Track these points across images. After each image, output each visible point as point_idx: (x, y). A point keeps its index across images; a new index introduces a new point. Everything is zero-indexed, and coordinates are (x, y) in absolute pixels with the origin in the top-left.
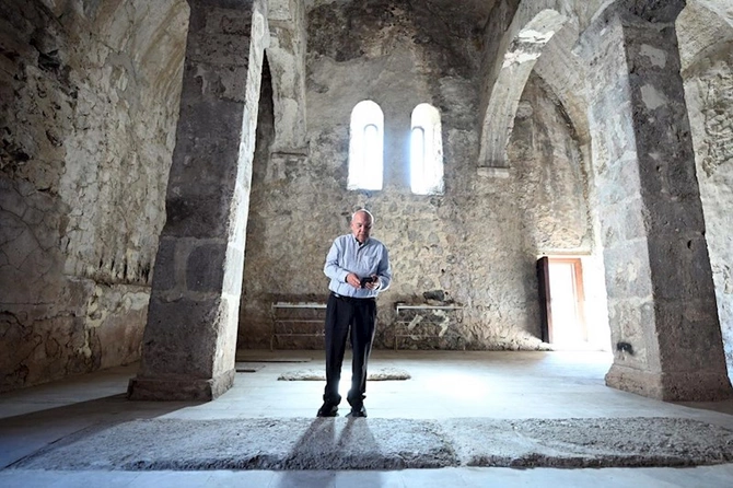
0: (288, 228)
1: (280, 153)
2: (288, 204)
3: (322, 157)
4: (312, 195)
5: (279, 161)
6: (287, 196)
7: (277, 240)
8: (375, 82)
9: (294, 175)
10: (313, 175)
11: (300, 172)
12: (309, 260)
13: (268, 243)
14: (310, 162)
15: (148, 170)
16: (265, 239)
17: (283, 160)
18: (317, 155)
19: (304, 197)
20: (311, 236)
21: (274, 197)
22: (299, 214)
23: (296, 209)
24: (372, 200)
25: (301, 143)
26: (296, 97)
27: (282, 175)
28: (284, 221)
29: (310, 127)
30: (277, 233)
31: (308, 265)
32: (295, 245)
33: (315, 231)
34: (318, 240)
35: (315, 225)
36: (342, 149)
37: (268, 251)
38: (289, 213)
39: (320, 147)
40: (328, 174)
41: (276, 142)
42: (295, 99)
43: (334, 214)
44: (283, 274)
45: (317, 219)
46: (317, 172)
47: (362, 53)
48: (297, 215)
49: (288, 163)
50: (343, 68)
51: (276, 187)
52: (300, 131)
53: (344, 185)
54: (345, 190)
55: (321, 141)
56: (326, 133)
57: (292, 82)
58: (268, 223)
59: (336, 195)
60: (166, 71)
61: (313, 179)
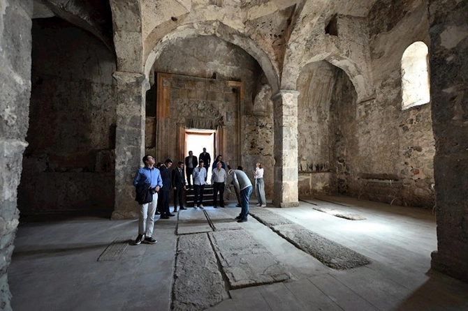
0: (369, 140)
1: (362, 102)
2: (368, 128)
3: (384, 96)
4: (380, 120)
5: (361, 107)
6: (367, 124)
7: (364, 147)
8: (419, 26)
9: (369, 111)
10: (380, 108)
11: (373, 109)
12: (382, 156)
13: (360, 149)
14: (377, 101)
15: (305, 133)
16: (359, 147)
17: (363, 106)
18: (381, 95)
19: (376, 122)
20: (381, 142)
21: (361, 126)
22: (374, 132)
23: (372, 130)
24: (421, 112)
25: (371, 93)
26: (359, 73)
27: (363, 114)
28: (366, 137)
29: (375, 82)
30: (364, 144)
31: (381, 158)
32: (373, 148)
33: (383, 139)
34: (385, 144)
35: (383, 136)
36: (397, 86)
37: (361, 153)
38: (369, 132)
39: (383, 90)
40: (389, 105)
41: (359, 98)
42: (360, 74)
43: (395, 128)
44: (369, 163)
45: (384, 132)
46: (382, 105)
47: (406, 12)
48: (373, 133)
49: (366, 106)
50: (393, 33)
51: (362, 121)
52: (369, 86)
53: (399, 108)
54: (401, 111)
55: (383, 86)
56: (385, 81)
57: (354, 68)
58: (359, 139)
59: (395, 115)
60: (304, 96)
61: (380, 110)
